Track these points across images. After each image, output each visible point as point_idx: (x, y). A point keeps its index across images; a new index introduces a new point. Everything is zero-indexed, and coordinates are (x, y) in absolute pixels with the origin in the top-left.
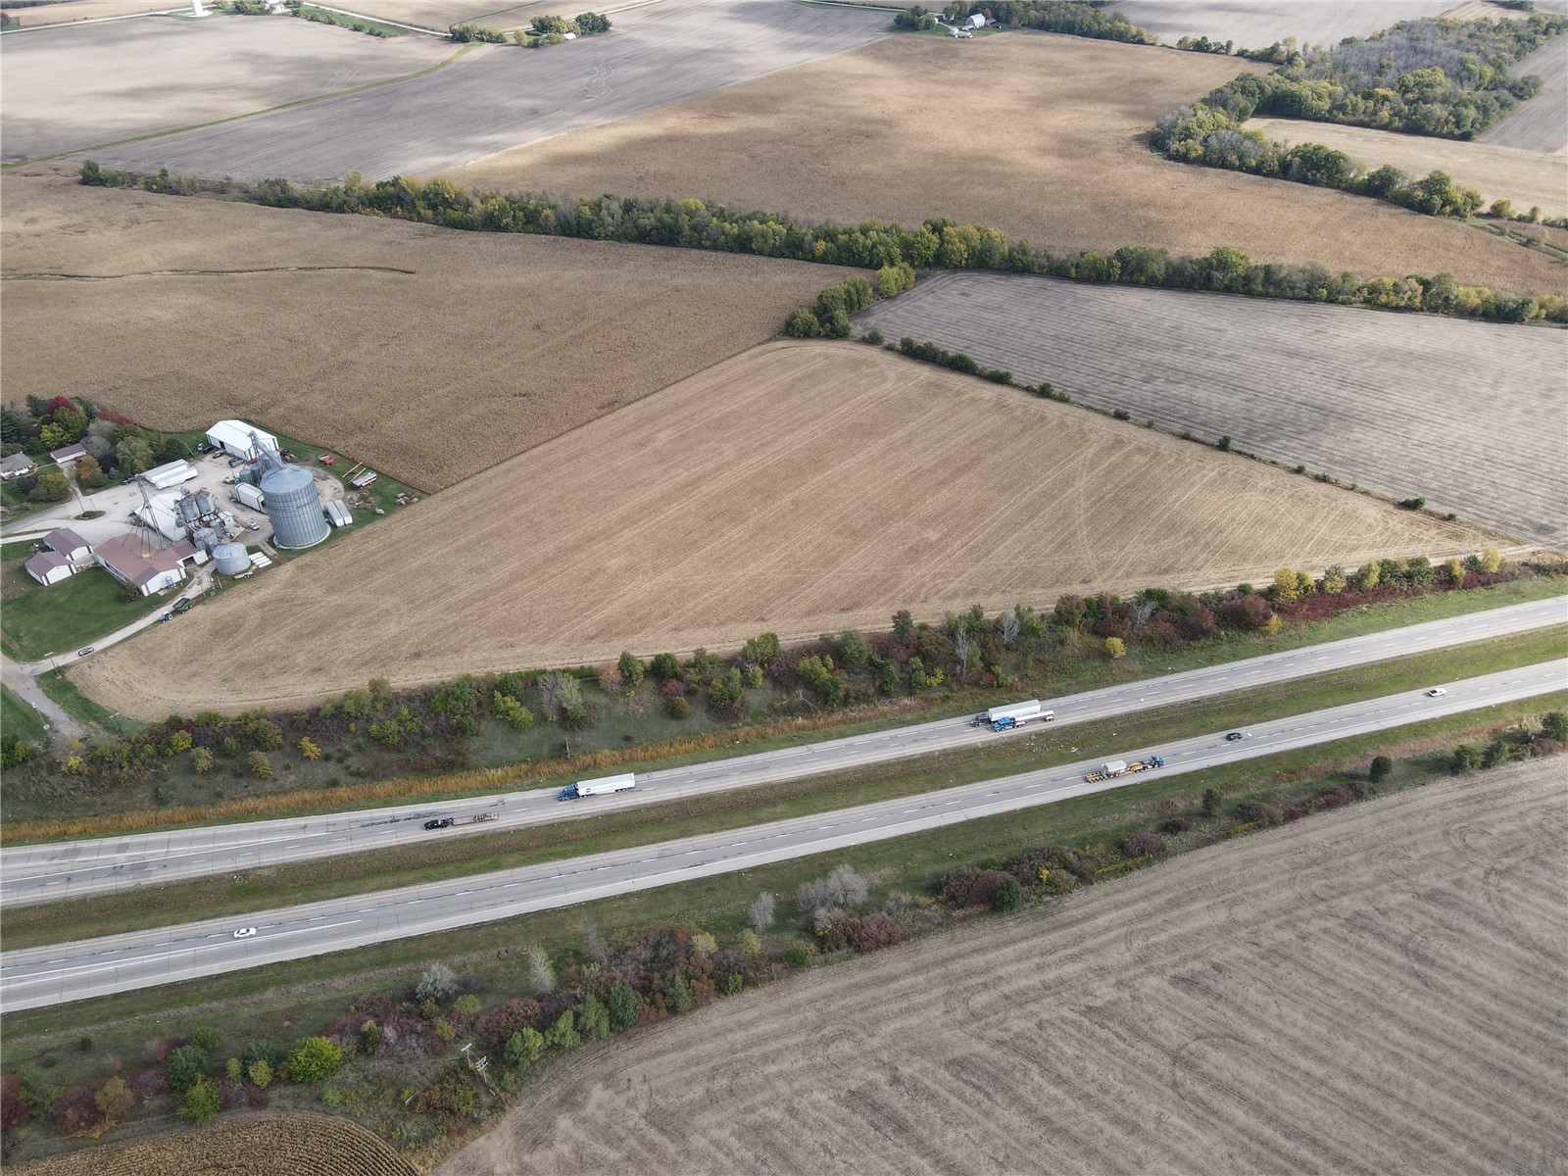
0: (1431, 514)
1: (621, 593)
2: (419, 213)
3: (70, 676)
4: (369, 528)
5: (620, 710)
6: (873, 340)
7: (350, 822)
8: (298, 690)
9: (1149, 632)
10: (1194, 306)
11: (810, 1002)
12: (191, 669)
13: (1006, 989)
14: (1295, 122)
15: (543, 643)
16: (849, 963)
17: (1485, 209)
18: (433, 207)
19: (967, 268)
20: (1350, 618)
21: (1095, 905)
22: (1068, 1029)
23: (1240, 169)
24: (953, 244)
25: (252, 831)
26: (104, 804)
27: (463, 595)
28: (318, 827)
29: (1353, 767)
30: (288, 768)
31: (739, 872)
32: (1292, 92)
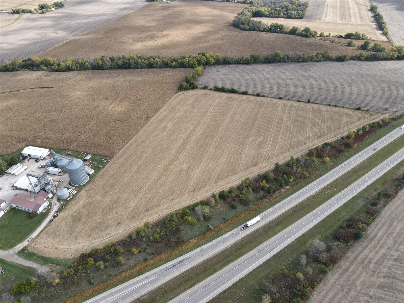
0: (363, 110)
1: (192, 175)
2: (42, 69)
3: (30, 249)
4: (100, 173)
5: (218, 211)
6: (205, 88)
7: (160, 271)
8: (117, 232)
9: (331, 154)
10: (274, 67)
11: (335, 283)
12: (74, 235)
13: (374, 261)
14: (262, 18)
15: (182, 196)
16: (335, 268)
17: (318, 35)
18: (46, 66)
19: (214, 64)
20: (367, 140)
21: (375, 231)
22: (395, 267)
23: (259, 31)
24: (210, 58)
25: (130, 284)
26: (72, 292)
27: (147, 187)
28: (151, 276)
29: (396, 177)
30: (129, 259)
31: (283, 249)
32: (260, 11)
